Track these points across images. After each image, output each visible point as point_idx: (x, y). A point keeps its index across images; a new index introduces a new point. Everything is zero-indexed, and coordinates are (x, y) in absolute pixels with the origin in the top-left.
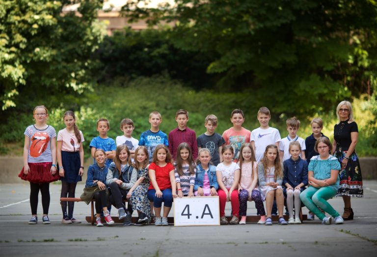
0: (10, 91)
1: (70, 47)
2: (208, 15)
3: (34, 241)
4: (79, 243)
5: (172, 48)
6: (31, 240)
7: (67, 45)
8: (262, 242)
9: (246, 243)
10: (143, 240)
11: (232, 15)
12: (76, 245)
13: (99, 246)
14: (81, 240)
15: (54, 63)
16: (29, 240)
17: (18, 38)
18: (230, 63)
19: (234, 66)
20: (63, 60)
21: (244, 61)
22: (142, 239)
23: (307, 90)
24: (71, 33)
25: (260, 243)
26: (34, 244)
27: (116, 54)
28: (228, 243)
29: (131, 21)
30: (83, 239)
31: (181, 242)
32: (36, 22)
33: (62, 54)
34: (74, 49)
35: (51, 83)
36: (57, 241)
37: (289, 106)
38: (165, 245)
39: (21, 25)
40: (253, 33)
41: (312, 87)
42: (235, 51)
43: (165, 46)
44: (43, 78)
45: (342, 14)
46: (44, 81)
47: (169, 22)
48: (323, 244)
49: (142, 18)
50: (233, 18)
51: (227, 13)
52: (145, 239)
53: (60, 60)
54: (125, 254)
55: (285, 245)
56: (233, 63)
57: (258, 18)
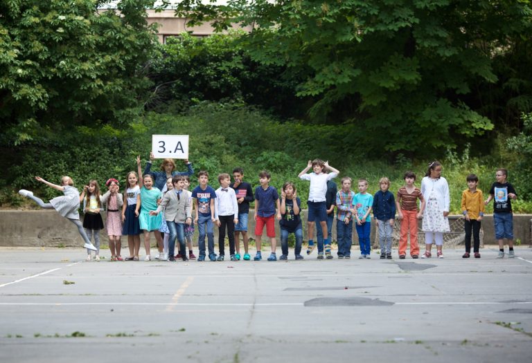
0: (25, 119)
1: (108, 58)
2: (298, 17)
3: (57, 336)
4: (121, 339)
5: (247, 62)
6: (53, 335)
7: (103, 56)
8: (386, 340)
9: (363, 342)
10: (215, 336)
11: (330, 17)
12: (119, 343)
13: (152, 344)
14: (124, 335)
15: (86, 80)
16: (50, 335)
17: (37, 46)
18: (328, 83)
19: (333, 87)
20: (98, 76)
21: (347, 80)
22: (213, 334)
23: (434, 120)
24: (109, 39)
25: (384, 342)
26: (57, 340)
27: (170, 69)
28: (337, 342)
29: (192, 23)
30: (128, 334)
31: (268, 339)
32: (61, 24)
33: (97, 68)
34: (113, 61)
35: (82, 109)
36: (90, 336)
37: (408, 142)
38: (247, 343)
39: (40, 29)
40: (359, 40)
41: (440, 117)
42: (334, 66)
43: (238, 59)
44: (70, 101)
45: (482, 17)
46: (71, 105)
47: (243, 25)
48: (476, 344)
49: (207, 19)
50: (331, 21)
51: (324, 14)
52: (216, 334)
53: (94, 77)
54: (189, 357)
55: (419, 345)
56: (333, 83)
57: (368, 20)
